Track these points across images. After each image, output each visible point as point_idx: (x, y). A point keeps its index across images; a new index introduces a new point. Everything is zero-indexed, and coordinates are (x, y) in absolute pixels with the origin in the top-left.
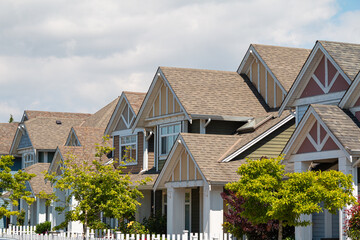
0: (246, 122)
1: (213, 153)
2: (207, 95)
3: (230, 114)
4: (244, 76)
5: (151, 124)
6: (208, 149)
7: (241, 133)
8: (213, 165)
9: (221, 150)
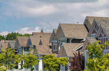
0: (83, 39)
1: (71, 48)
2: (73, 31)
3: (78, 37)
4: (85, 25)
5: (59, 39)
6: (70, 47)
7: (81, 42)
8: (70, 52)
9: (74, 48)
